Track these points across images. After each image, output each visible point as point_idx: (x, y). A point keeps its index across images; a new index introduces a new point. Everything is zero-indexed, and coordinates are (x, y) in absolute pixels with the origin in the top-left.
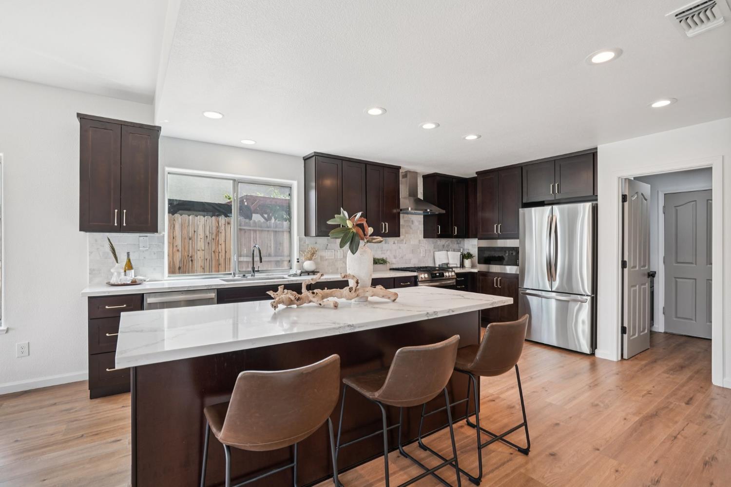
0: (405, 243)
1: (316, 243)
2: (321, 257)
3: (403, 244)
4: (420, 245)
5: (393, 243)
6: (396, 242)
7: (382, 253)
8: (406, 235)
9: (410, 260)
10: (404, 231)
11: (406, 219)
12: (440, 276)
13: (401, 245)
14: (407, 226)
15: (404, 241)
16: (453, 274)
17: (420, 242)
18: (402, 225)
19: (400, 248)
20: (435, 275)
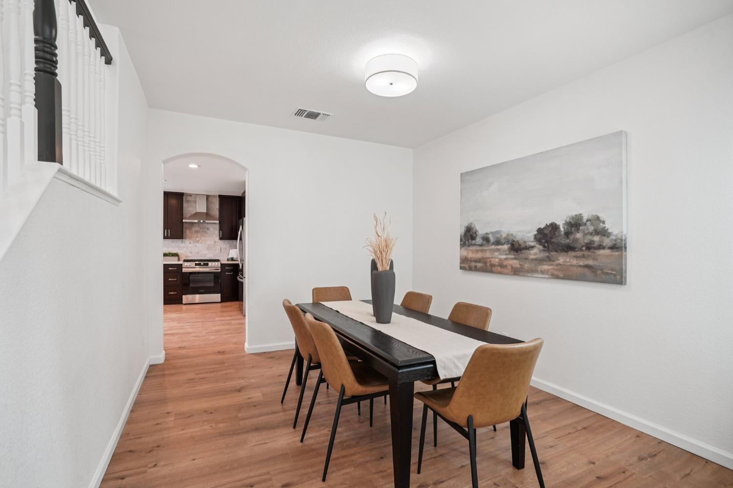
0: (201, 243)
4: (216, 244)
6: (192, 242)
8: (202, 238)
10: (199, 235)
11: (202, 227)
12: (205, 265)
13: (197, 244)
14: (202, 232)
15: (200, 242)
16: (218, 264)
17: (215, 242)
18: (197, 231)
19: (196, 246)
20: (199, 265)
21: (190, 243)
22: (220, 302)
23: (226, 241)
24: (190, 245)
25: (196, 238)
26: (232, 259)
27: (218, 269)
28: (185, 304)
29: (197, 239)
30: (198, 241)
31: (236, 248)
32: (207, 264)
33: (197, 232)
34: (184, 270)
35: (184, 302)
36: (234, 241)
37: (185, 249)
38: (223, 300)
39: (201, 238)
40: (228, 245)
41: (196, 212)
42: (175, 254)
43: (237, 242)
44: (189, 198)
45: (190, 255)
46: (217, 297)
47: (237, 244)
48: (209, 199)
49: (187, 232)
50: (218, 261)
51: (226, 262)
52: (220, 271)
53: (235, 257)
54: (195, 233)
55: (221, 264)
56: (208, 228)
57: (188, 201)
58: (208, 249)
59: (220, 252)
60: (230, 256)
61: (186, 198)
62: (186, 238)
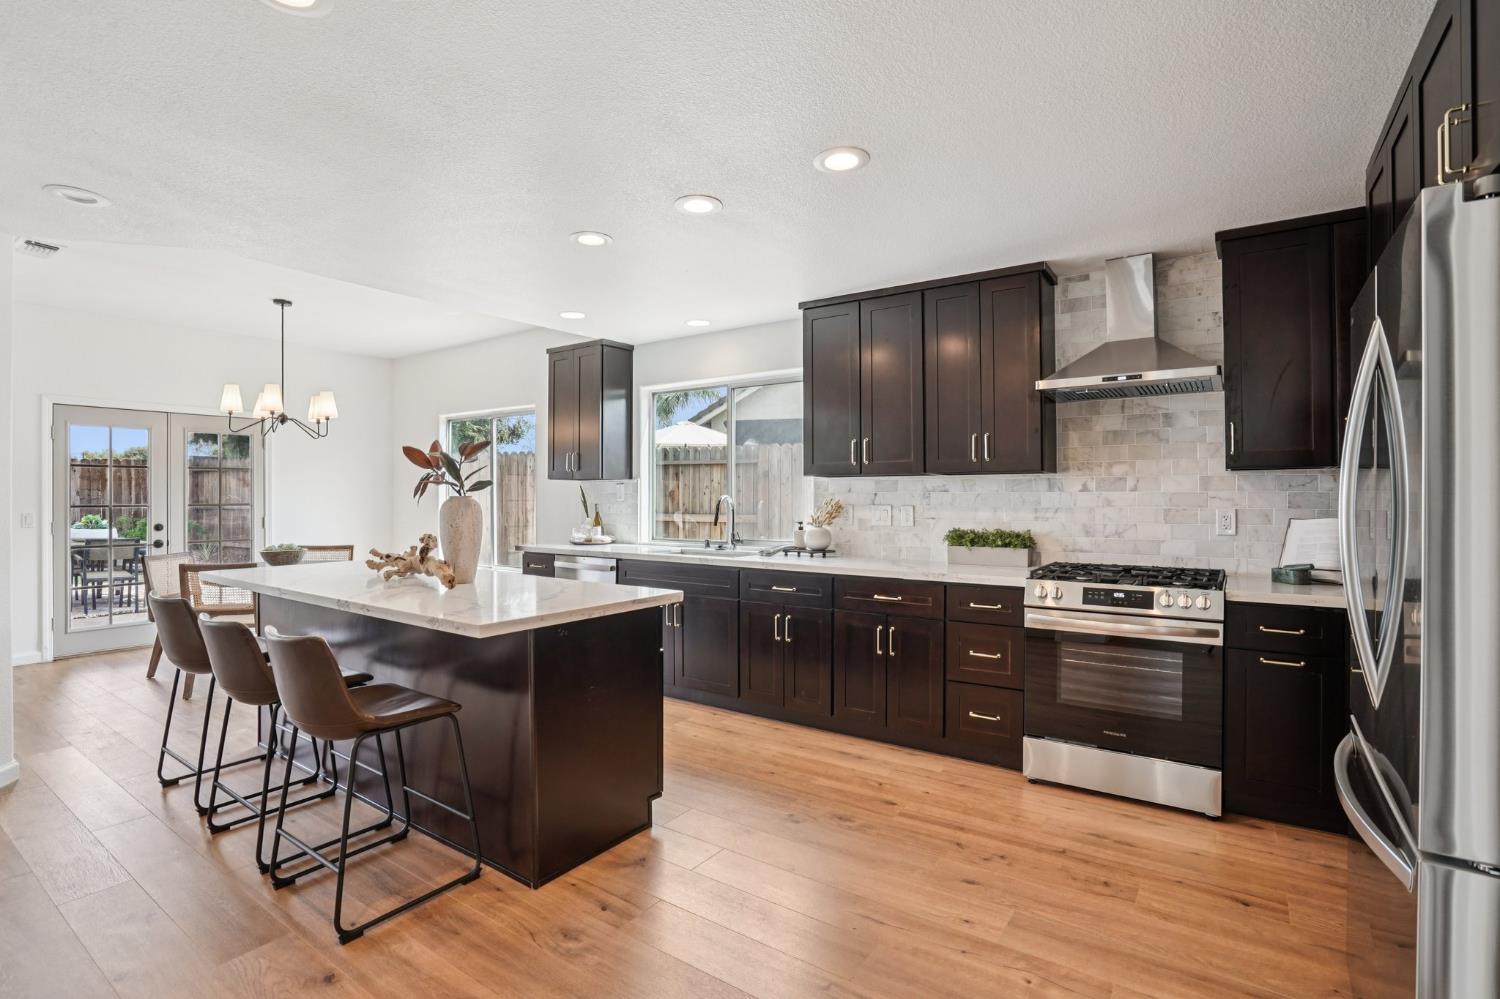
0: (1134, 489)
1: (850, 491)
2: (861, 521)
3: (1123, 490)
4: (1211, 493)
5: (1080, 487)
6: (1092, 485)
7: (1036, 518)
8: (1139, 463)
9: (1160, 542)
10: (1125, 449)
11: (1136, 412)
12: (1132, 600)
13: (1114, 495)
14: (1140, 434)
15: (1130, 483)
16: (1207, 605)
17: (1206, 482)
18: (1115, 433)
19: (1109, 503)
20: (1108, 598)
21: (1085, 489)
22: (1214, 819)
23: (1270, 477)
24: (1084, 500)
25: (1110, 465)
26: (1305, 577)
27: (1214, 634)
28: (1034, 782)
29: (1118, 470)
30: (1122, 479)
31: (1330, 512)
32: (1147, 601)
33: (1116, 436)
34: (1032, 619)
35: (1029, 770)
36: (1320, 477)
37: (1062, 517)
38: (1236, 807)
39: (1133, 466)
40: (1280, 499)
41: (1107, 346)
42: (1018, 536)
43: (1336, 479)
44: (1078, 290)
45: (1083, 541)
46: (1199, 785)
47: (1335, 491)
48: (1174, 276)
49: (1072, 442)
50: (1211, 579)
51: (1266, 594)
52: (1218, 642)
53: (1321, 561)
54: (1105, 442)
55: (1229, 606)
56: (1167, 416)
57: (1072, 306)
58: (1168, 516)
59: (1232, 531)
60: (1292, 558)
61: (1065, 291)
62: (1066, 469)
